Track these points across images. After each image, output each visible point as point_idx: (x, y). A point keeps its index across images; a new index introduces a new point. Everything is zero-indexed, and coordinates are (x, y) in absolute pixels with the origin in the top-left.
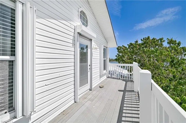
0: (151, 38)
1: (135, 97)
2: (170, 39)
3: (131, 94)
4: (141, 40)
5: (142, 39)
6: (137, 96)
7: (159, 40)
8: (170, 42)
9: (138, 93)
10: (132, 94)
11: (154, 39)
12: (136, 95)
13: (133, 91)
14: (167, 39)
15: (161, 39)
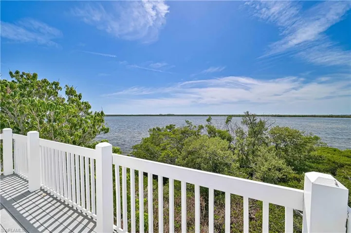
0: (39, 79)
1: (43, 200)
2: (70, 87)
3: (28, 200)
4: (11, 73)
5: (14, 74)
6: (44, 196)
7: (53, 85)
8: (70, 92)
9: (42, 190)
10: (30, 198)
11: (45, 81)
12: (42, 196)
13: (29, 192)
14: (66, 86)
15: (56, 84)
